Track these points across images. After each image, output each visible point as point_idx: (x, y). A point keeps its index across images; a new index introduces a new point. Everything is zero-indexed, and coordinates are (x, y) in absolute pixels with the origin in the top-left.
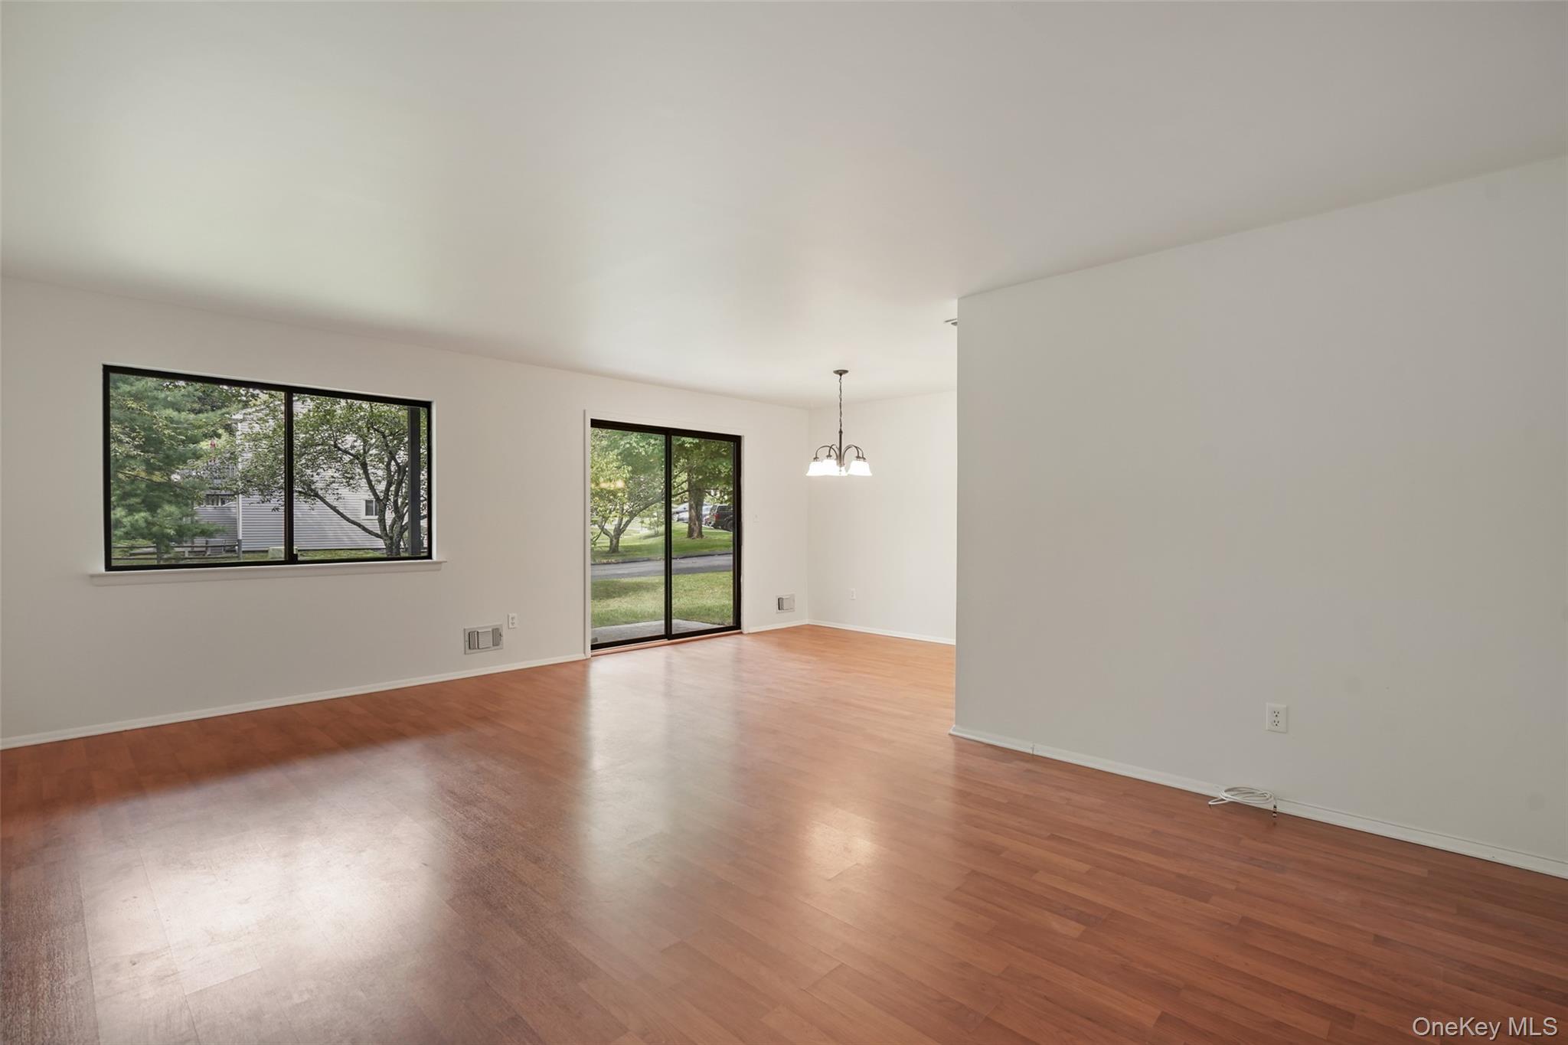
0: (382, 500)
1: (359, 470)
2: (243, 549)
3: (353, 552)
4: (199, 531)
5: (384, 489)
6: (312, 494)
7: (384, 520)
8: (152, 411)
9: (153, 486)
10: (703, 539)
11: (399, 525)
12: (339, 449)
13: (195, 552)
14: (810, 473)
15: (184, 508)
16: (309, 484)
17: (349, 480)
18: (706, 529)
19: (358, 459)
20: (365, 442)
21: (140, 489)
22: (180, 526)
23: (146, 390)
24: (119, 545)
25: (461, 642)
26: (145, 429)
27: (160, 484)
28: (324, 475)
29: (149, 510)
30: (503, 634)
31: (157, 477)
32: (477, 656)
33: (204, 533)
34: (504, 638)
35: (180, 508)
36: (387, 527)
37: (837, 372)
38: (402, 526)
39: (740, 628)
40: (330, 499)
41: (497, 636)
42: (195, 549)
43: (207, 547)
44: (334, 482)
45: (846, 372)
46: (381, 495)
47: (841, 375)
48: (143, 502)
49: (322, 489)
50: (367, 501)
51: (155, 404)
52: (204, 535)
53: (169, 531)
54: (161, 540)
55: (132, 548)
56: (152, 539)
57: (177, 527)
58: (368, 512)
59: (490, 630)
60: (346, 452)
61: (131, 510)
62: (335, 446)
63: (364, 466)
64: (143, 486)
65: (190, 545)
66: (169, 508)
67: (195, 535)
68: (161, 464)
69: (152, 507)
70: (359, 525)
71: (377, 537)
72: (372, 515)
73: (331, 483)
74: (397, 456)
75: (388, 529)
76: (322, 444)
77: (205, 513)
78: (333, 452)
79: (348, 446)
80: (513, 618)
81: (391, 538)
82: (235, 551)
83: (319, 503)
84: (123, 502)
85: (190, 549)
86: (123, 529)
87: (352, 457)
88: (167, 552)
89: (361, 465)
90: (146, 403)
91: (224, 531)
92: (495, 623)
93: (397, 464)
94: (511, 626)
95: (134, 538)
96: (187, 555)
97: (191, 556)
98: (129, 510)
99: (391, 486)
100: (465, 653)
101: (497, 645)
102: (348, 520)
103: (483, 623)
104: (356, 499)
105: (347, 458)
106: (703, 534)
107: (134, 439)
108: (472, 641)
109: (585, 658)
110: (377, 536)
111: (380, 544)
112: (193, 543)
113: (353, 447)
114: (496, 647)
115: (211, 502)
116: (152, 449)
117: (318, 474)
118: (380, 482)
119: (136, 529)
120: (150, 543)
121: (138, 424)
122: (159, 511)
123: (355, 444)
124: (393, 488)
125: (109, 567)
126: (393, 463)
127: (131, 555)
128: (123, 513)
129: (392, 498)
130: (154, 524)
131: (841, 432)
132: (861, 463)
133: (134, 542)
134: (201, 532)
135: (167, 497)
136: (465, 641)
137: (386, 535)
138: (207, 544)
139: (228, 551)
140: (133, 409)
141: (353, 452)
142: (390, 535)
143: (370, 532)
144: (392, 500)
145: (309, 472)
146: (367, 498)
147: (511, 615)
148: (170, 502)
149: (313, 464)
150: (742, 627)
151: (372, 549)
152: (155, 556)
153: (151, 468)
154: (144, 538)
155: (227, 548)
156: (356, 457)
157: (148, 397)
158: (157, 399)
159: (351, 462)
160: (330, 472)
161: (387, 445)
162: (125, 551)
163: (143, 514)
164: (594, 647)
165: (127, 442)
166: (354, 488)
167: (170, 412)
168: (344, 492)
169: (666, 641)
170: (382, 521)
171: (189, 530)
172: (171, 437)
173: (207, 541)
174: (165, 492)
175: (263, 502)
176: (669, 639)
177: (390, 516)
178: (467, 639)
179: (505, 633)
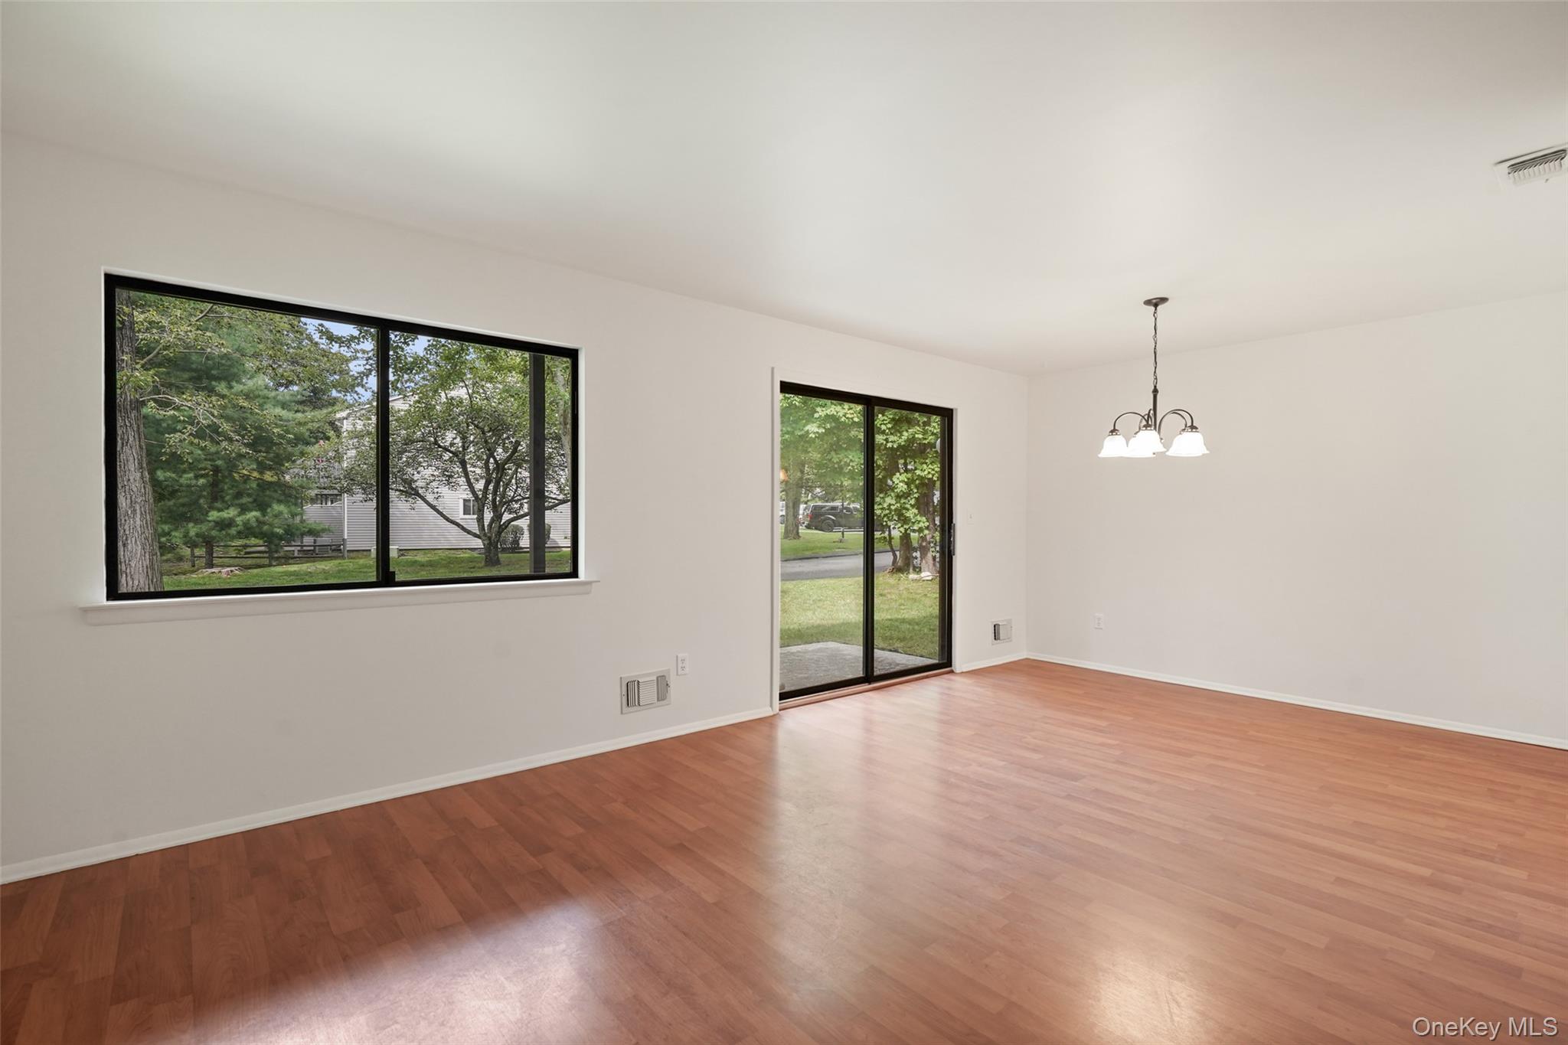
0: (480, 499)
1: (458, 469)
2: (348, 549)
3: (453, 552)
4: (307, 530)
5: (482, 488)
6: (411, 492)
7: (483, 518)
8: (262, 410)
9: (264, 486)
10: (801, 539)
11: (498, 524)
12: (440, 446)
13: (305, 551)
14: (1104, 454)
15: (293, 508)
16: (409, 482)
17: (448, 479)
18: (802, 530)
19: (457, 456)
20: (464, 438)
21: (252, 489)
22: (288, 526)
23: (257, 389)
24: (234, 544)
25: (616, 695)
26: (256, 428)
27: (271, 483)
28: (425, 473)
29: (260, 510)
30: (672, 684)
31: (269, 476)
32: (635, 715)
33: (311, 532)
34: (673, 691)
35: (289, 507)
36: (486, 526)
37: (1148, 302)
38: (500, 526)
39: (951, 666)
40: (430, 498)
41: (662, 685)
42: (305, 548)
43: (315, 546)
44: (434, 480)
45: (1164, 300)
46: (480, 494)
47: (1156, 305)
48: (255, 501)
49: (422, 488)
50: (464, 500)
51: (265, 403)
52: (310, 535)
53: (278, 530)
54: (270, 538)
55: (245, 546)
56: (263, 538)
57: (286, 526)
58: (466, 512)
59: (654, 678)
60: (446, 449)
61: (244, 509)
62: (436, 442)
63: (463, 464)
64: (254, 485)
65: (299, 544)
66: (277, 507)
67: (302, 535)
68: (271, 463)
69: (263, 507)
70: (458, 525)
71: (476, 537)
72: (470, 514)
73: (432, 482)
74: (495, 454)
75: (486, 529)
76: (422, 441)
77: (313, 513)
78: (433, 448)
79: (447, 444)
80: (683, 660)
81: (490, 538)
82: (340, 550)
83: (420, 502)
84: (237, 502)
85: (299, 548)
86: (235, 528)
87: (451, 455)
88: (277, 552)
89: (460, 463)
90: (257, 402)
91: (329, 530)
92: (659, 669)
93: (496, 461)
94: (680, 672)
95: (247, 537)
96: (296, 554)
97: (301, 556)
98: (242, 509)
99: (489, 483)
100: (622, 713)
101: (663, 701)
102: (447, 519)
103: (644, 670)
104: (454, 499)
105: (447, 456)
106: (800, 535)
107: (243, 437)
108: (631, 694)
109: (772, 714)
110: (475, 535)
111: (478, 543)
112: (302, 542)
113: (452, 444)
115: (319, 502)
116: (263, 449)
117: (418, 473)
118: (477, 480)
119: (248, 529)
120: (261, 542)
121: (250, 423)
122: (269, 510)
123: (455, 441)
124: (491, 487)
125: (113, 593)
126: (492, 460)
127: (247, 553)
128: (236, 513)
129: (490, 497)
130: (264, 523)
131: (1155, 391)
132: (1189, 436)
133: (248, 542)
134: (308, 532)
135: (276, 495)
136: (622, 695)
137: (485, 535)
138: (315, 543)
139: (333, 550)
140: (245, 408)
141: (453, 449)
142: (489, 535)
143: (469, 532)
144: (490, 498)
145: (410, 470)
146: (465, 497)
147: (680, 656)
148: (279, 502)
149: (414, 463)
150: (954, 663)
151: (469, 549)
152: (267, 555)
153: (262, 467)
154: (256, 537)
155: (333, 547)
156: (455, 454)
157: (259, 396)
158: (268, 398)
159: (451, 460)
160: (430, 471)
161: (486, 442)
162: (239, 550)
163: (254, 513)
164: (783, 696)
165: (237, 440)
166: (453, 486)
167: (278, 411)
168: (444, 490)
169: (866, 686)
170: (480, 520)
171: (297, 530)
172: (280, 436)
173: (315, 540)
174: (276, 491)
175: (366, 501)
176: (870, 683)
177: (488, 516)
178: (625, 692)
179: (673, 681)
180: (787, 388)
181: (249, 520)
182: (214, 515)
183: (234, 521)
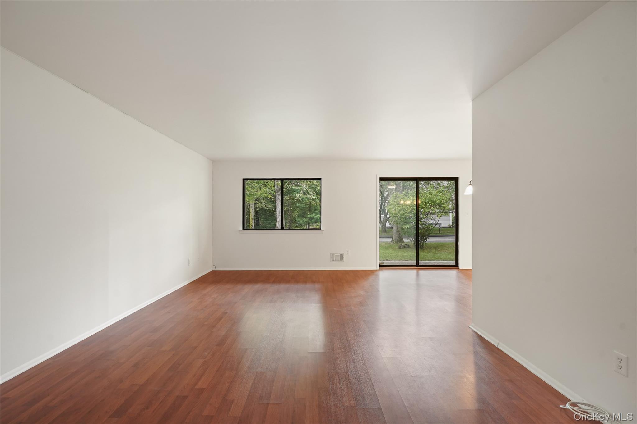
25: (329, 257)
32: (335, 263)
34: (345, 258)
39: (458, 266)
41: (342, 257)
59: (339, 255)
80: (348, 252)
92: (341, 253)
94: (347, 254)
100: (330, 262)
101: (342, 260)
103: (338, 252)
108: (333, 258)
109: (376, 269)
114: (341, 261)
125: (243, 229)
136: (331, 258)
147: (347, 250)
150: (459, 266)
164: (381, 266)
169: (416, 267)
176: (417, 267)
178: (331, 257)
179: (344, 256)
180: (382, 179)
181: (317, 217)
182: (309, 216)
183: (314, 217)
